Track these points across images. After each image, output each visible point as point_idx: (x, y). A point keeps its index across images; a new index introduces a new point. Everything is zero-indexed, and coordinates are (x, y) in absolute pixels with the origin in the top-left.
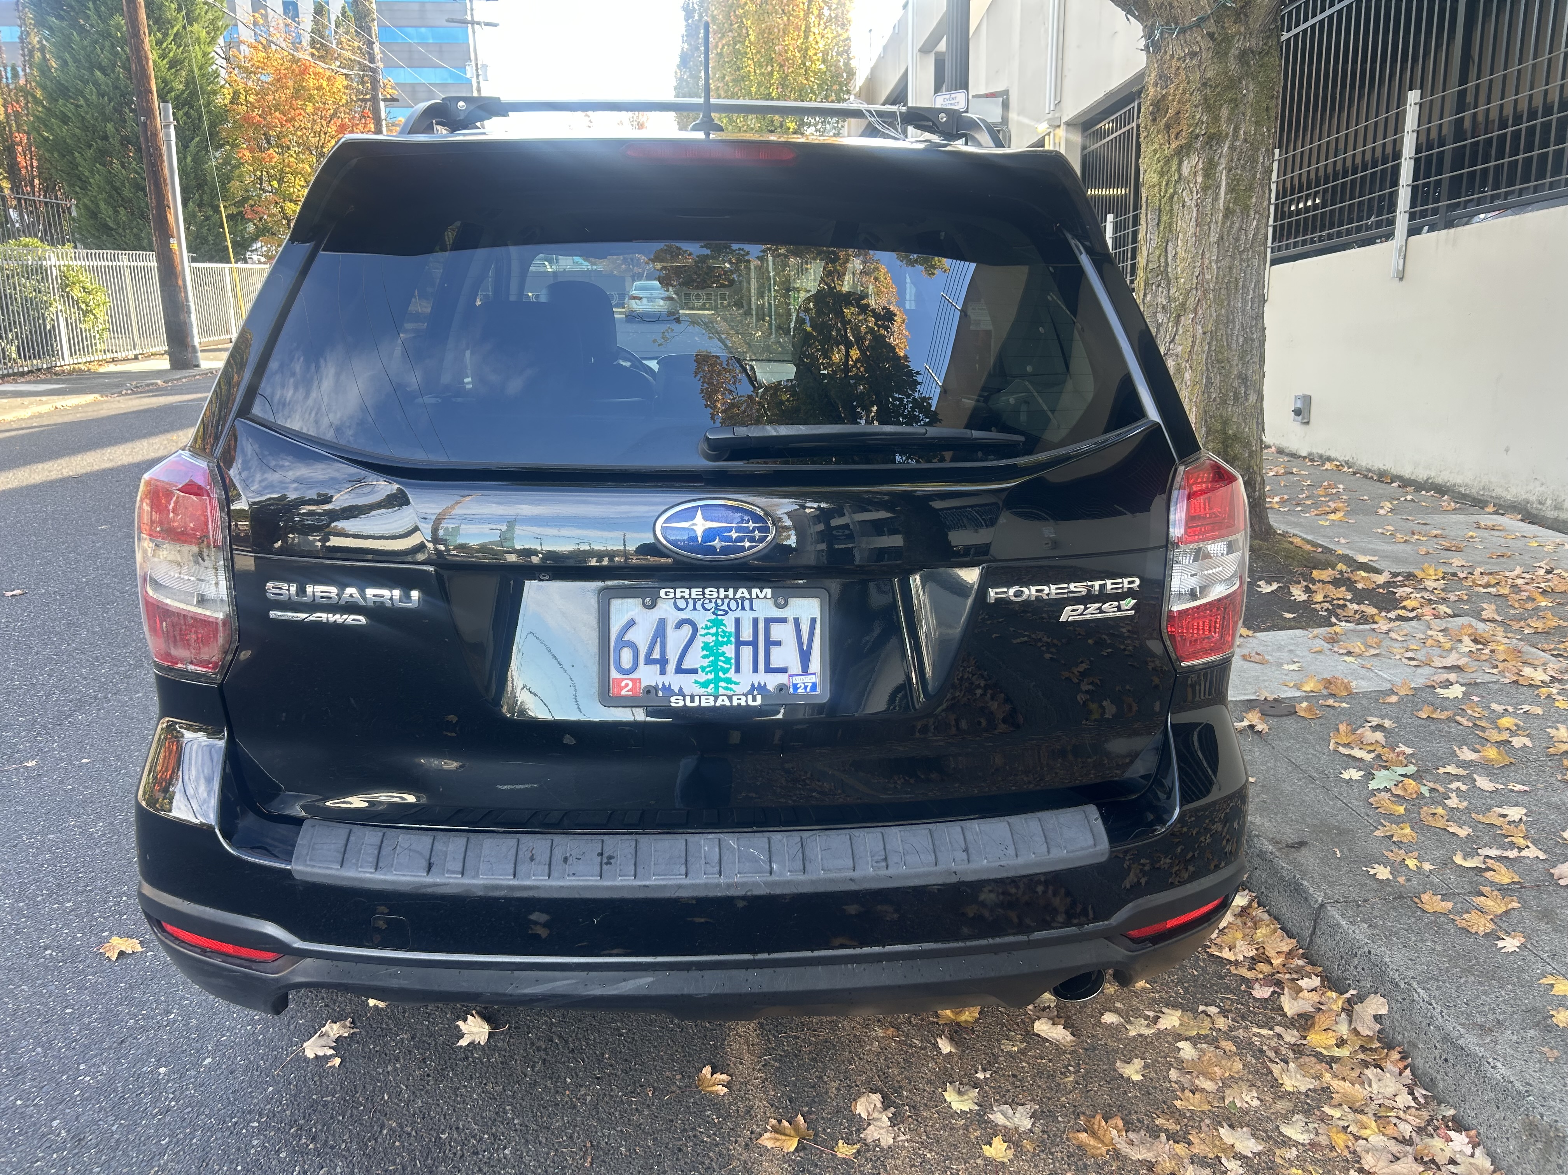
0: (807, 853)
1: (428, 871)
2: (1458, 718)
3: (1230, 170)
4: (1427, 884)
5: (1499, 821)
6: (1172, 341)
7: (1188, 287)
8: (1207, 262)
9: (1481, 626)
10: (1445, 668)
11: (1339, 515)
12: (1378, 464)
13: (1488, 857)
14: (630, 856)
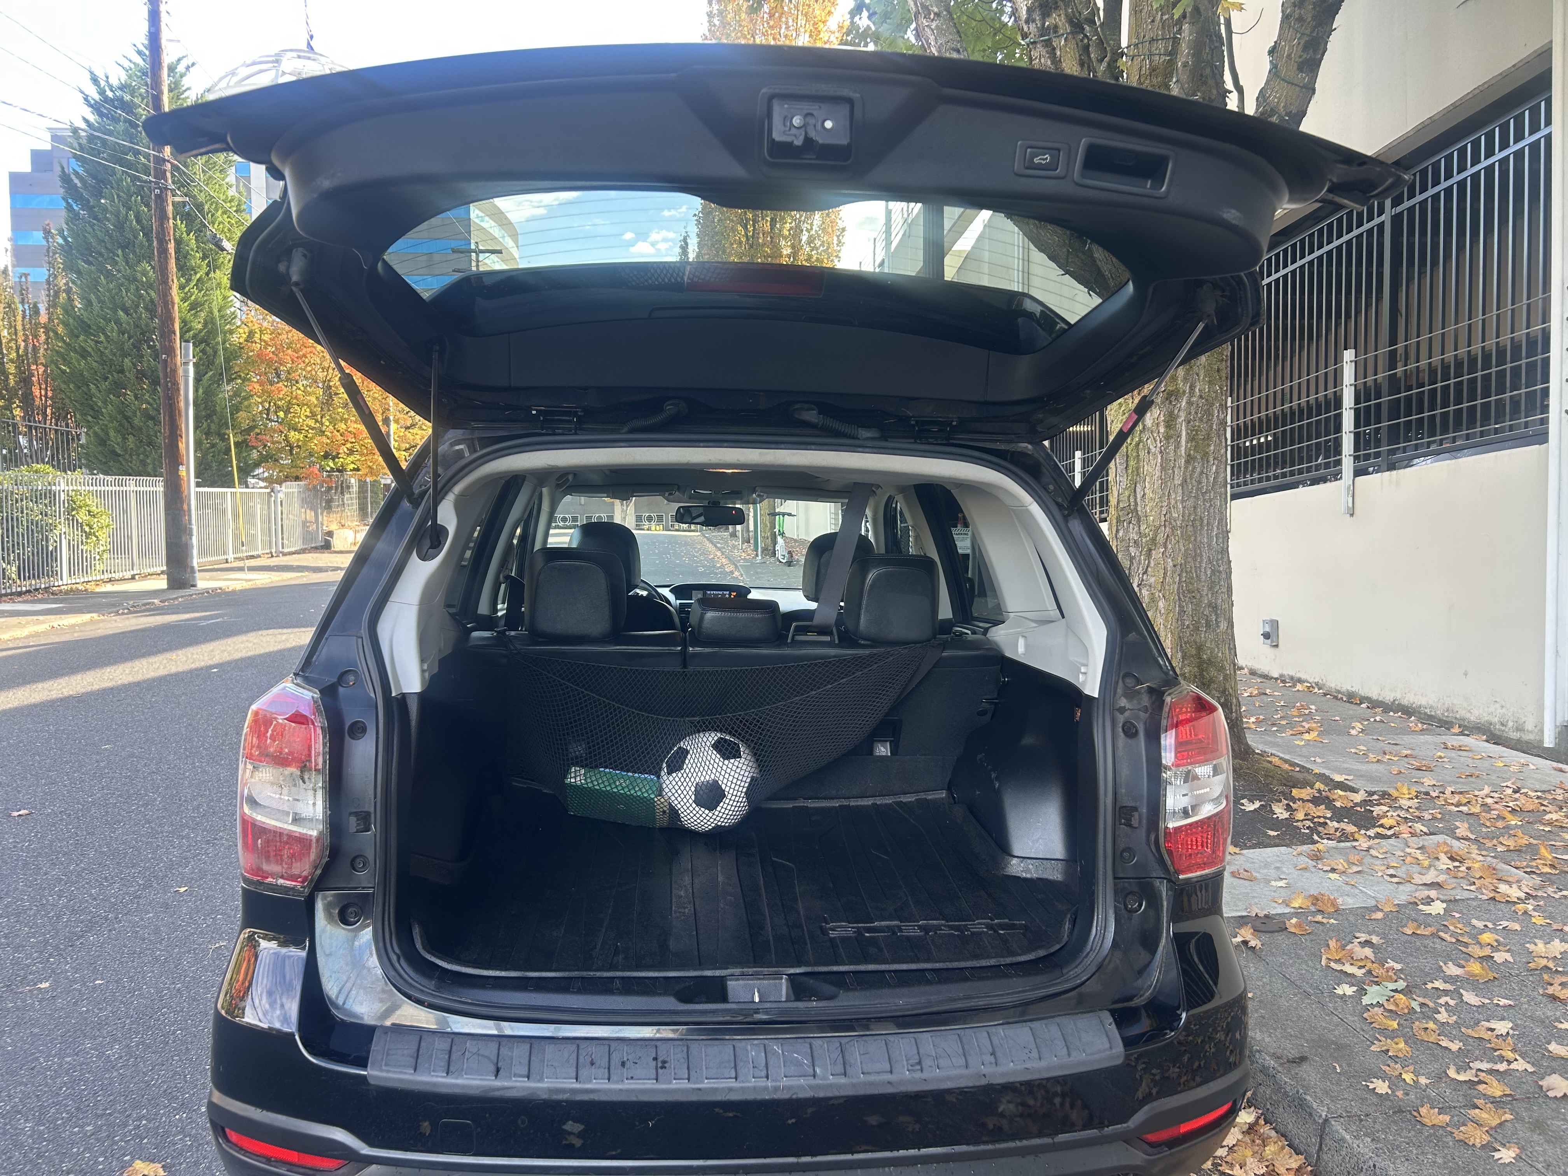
0: (847, 1057)
1: (496, 1076)
2: (1441, 934)
3: (1189, 422)
4: (1424, 1098)
5: (1487, 1035)
6: (1145, 572)
7: (1157, 523)
8: (1173, 502)
9: (1456, 844)
10: (1425, 884)
11: (1314, 735)
12: (1347, 686)
13: (1479, 1070)
14: (683, 1060)
